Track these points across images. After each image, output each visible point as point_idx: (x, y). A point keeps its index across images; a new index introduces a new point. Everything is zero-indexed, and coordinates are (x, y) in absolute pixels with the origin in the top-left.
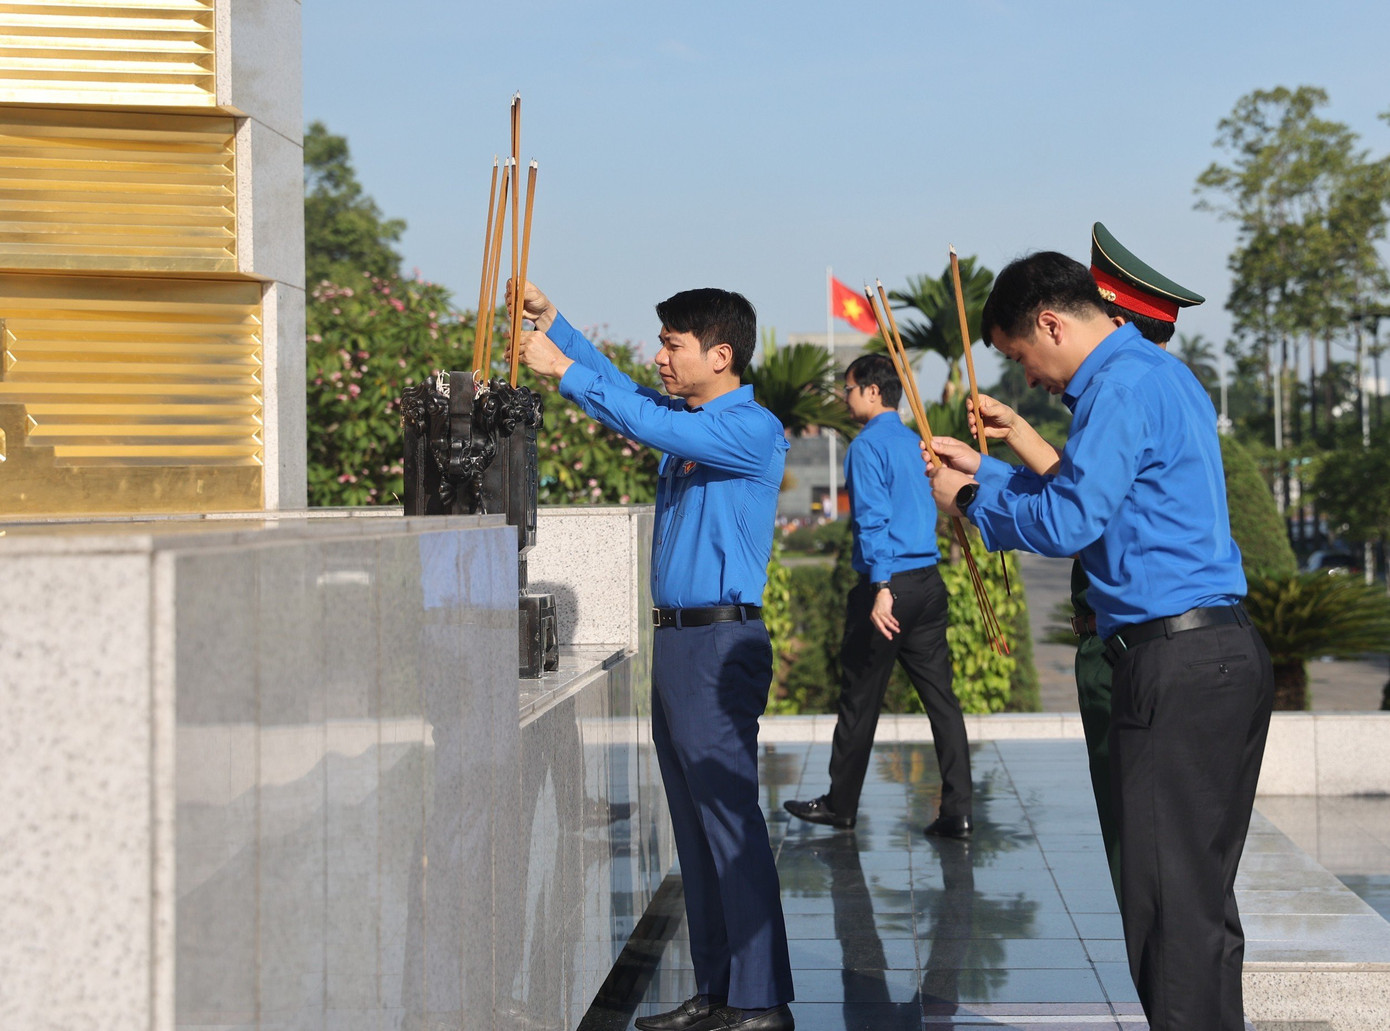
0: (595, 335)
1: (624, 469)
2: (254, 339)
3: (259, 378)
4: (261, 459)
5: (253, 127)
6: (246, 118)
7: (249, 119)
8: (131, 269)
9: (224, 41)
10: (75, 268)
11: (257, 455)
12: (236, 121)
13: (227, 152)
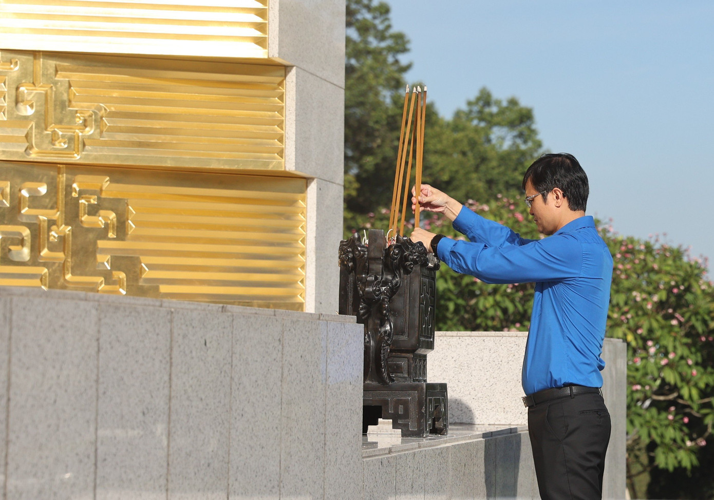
0: (657, 241)
1: (673, 334)
2: (301, 217)
3: (303, 243)
4: (304, 298)
5: (297, 73)
6: (292, 67)
7: (295, 68)
8: (211, 167)
9: (274, 14)
10: (173, 165)
11: (301, 295)
12: (286, 69)
13: (280, 89)
